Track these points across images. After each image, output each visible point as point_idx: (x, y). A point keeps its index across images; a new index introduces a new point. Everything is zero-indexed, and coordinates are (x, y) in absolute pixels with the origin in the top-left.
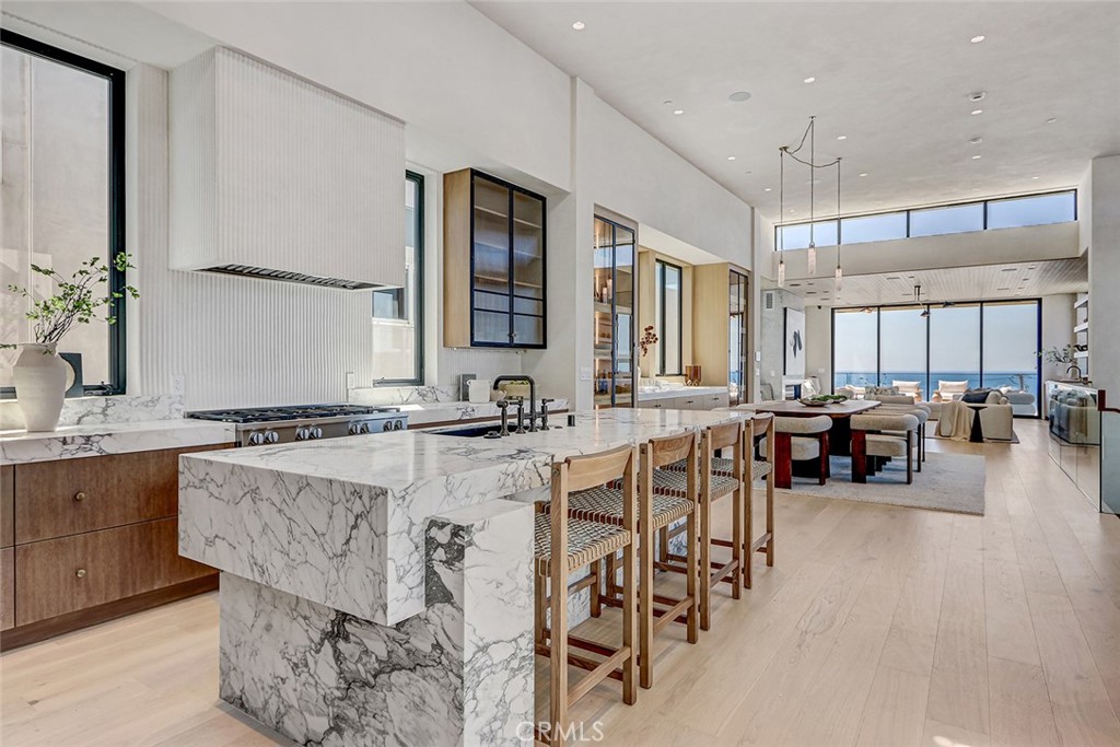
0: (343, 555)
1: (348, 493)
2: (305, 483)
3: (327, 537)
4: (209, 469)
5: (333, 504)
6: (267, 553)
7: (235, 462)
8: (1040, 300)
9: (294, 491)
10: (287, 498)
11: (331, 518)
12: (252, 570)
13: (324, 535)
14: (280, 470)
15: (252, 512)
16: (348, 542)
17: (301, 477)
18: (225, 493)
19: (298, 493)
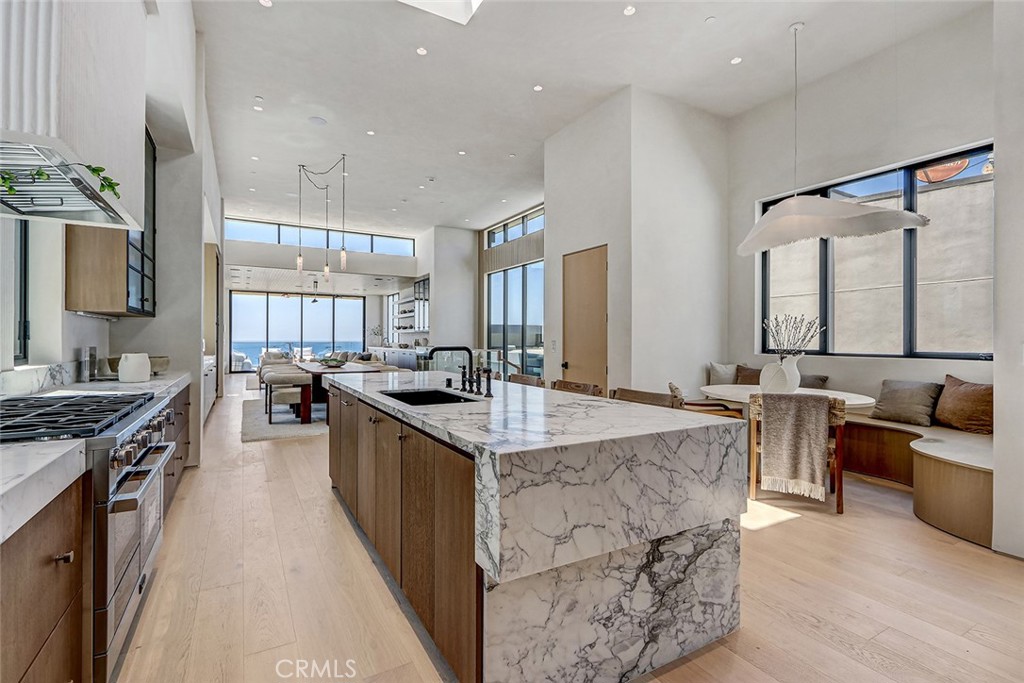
0: (718, 478)
1: (721, 433)
2: (685, 435)
3: (705, 472)
4: (562, 457)
5: (710, 444)
6: (646, 512)
7: (603, 439)
8: (364, 298)
9: (674, 446)
10: (668, 455)
11: (707, 455)
12: (628, 537)
13: (702, 471)
14: (658, 432)
15: (628, 481)
16: (721, 468)
17: (682, 432)
18: (590, 475)
19: (679, 446)
